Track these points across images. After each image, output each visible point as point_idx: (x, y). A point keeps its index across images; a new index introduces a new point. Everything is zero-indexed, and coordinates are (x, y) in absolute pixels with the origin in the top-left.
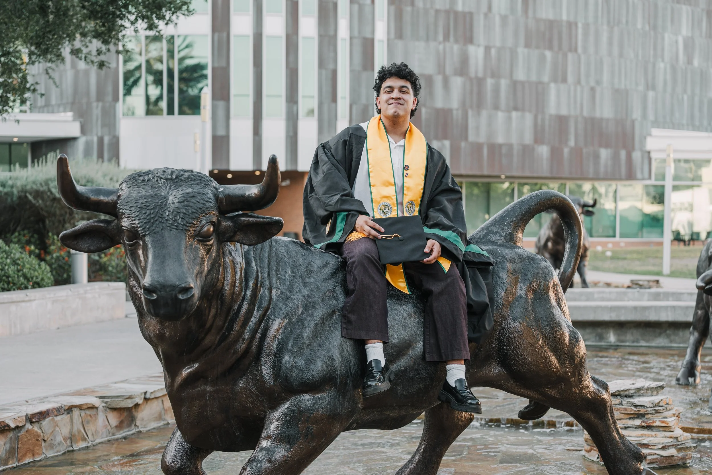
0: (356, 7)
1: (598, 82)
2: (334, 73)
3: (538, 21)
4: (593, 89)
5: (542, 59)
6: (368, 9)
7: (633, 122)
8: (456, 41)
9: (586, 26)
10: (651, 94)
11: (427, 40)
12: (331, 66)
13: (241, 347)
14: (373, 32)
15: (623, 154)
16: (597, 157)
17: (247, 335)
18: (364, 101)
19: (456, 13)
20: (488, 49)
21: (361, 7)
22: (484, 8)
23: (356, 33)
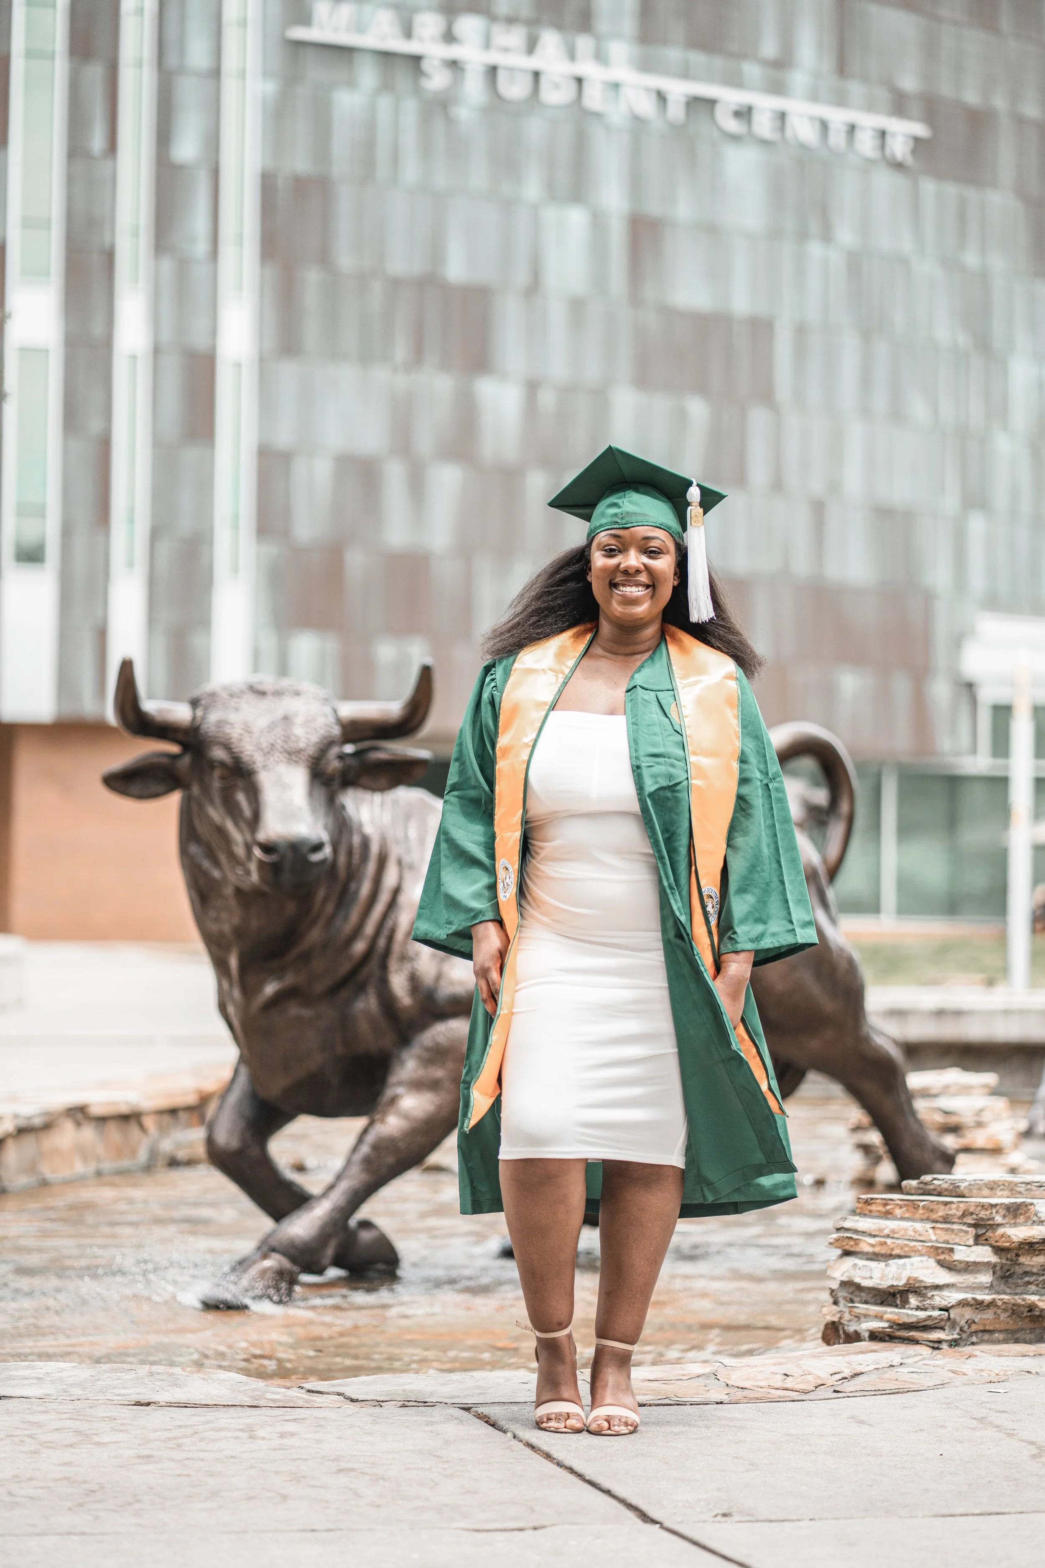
0: (167, 265)
1: (835, 486)
2: (105, 444)
3: (668, 312)
4: (819, 508)
5: (681, 417)
6: (200, 272)
7: (928, 597)
8: (445, 366)
9: (801, 330)
10: (977, 525)
11: (366, 358)
12: (95, 426)
13: (360, 947)
14: (214, 332)
15: (902, 686)
16: (829, 691)
17: (369, 928)
18: (185, 524)
19: (445, 289)
20: (532, 387)
21: (183, 266)
22: (521, 277)
23: (166, 335)
